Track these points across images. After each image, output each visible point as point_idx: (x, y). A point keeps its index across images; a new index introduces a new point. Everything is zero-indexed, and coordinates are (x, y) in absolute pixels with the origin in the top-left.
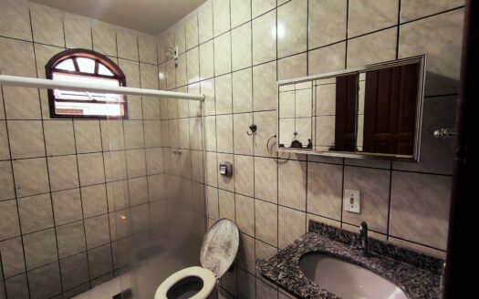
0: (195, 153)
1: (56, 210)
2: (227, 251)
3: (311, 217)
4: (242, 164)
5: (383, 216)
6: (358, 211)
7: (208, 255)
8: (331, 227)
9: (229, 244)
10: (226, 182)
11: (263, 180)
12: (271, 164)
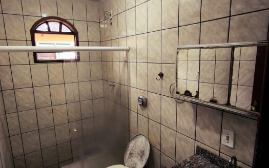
0: (123, 87)
1: (39, 119)
2: (141, 157)
3: (198, 144)
4: (153, 99)
5: (250, 153)
6: (232, 147)
7: (129, 158)
8: (212, 153)
9: (143, 153)
10: (142, 110)
11: (167, 113)
12: (172, 102)
